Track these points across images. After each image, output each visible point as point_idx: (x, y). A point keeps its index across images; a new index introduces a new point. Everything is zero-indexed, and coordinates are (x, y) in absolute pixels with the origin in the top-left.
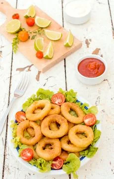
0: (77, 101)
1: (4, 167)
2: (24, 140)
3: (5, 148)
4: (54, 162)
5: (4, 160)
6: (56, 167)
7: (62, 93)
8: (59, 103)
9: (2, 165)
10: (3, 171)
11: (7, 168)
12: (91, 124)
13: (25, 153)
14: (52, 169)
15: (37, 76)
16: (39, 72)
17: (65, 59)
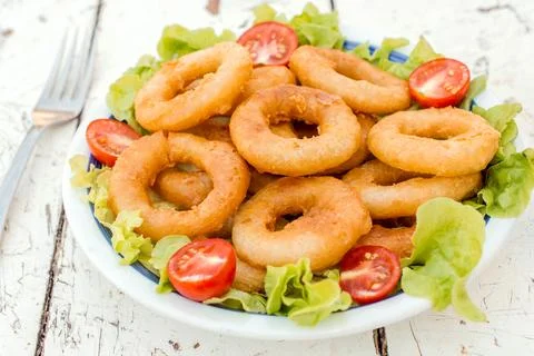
0: (346, 46)
1: (45, 318)
3: (58, 242)
5: (50, 290)
8: (273, 58)
9: (39, 310)
10: (41, 337)
11: (60, 323)
13: (192, 260)
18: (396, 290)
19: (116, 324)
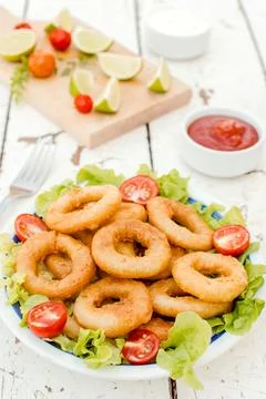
0: (190, 200)
4: (130, 344)
7: (148, 177)
8: (140, 199)
12: (236, 247)
13: (42, 313)
15: (74, 156)
16: (80, 149)
17: (147, 125)
18: (152, 361)
19: (12, 374)
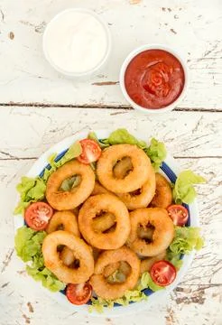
2: (132, 281)
6: (184, 217)
7: (26, 209)
14: (187, 224)
